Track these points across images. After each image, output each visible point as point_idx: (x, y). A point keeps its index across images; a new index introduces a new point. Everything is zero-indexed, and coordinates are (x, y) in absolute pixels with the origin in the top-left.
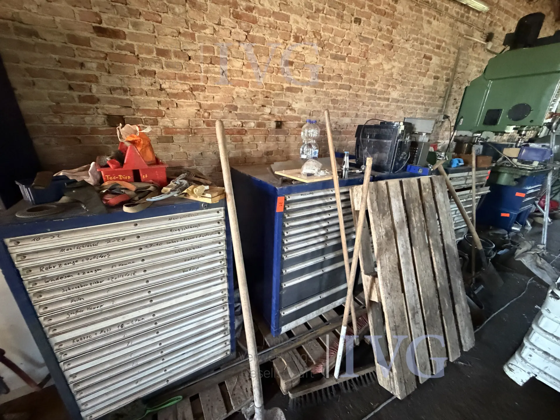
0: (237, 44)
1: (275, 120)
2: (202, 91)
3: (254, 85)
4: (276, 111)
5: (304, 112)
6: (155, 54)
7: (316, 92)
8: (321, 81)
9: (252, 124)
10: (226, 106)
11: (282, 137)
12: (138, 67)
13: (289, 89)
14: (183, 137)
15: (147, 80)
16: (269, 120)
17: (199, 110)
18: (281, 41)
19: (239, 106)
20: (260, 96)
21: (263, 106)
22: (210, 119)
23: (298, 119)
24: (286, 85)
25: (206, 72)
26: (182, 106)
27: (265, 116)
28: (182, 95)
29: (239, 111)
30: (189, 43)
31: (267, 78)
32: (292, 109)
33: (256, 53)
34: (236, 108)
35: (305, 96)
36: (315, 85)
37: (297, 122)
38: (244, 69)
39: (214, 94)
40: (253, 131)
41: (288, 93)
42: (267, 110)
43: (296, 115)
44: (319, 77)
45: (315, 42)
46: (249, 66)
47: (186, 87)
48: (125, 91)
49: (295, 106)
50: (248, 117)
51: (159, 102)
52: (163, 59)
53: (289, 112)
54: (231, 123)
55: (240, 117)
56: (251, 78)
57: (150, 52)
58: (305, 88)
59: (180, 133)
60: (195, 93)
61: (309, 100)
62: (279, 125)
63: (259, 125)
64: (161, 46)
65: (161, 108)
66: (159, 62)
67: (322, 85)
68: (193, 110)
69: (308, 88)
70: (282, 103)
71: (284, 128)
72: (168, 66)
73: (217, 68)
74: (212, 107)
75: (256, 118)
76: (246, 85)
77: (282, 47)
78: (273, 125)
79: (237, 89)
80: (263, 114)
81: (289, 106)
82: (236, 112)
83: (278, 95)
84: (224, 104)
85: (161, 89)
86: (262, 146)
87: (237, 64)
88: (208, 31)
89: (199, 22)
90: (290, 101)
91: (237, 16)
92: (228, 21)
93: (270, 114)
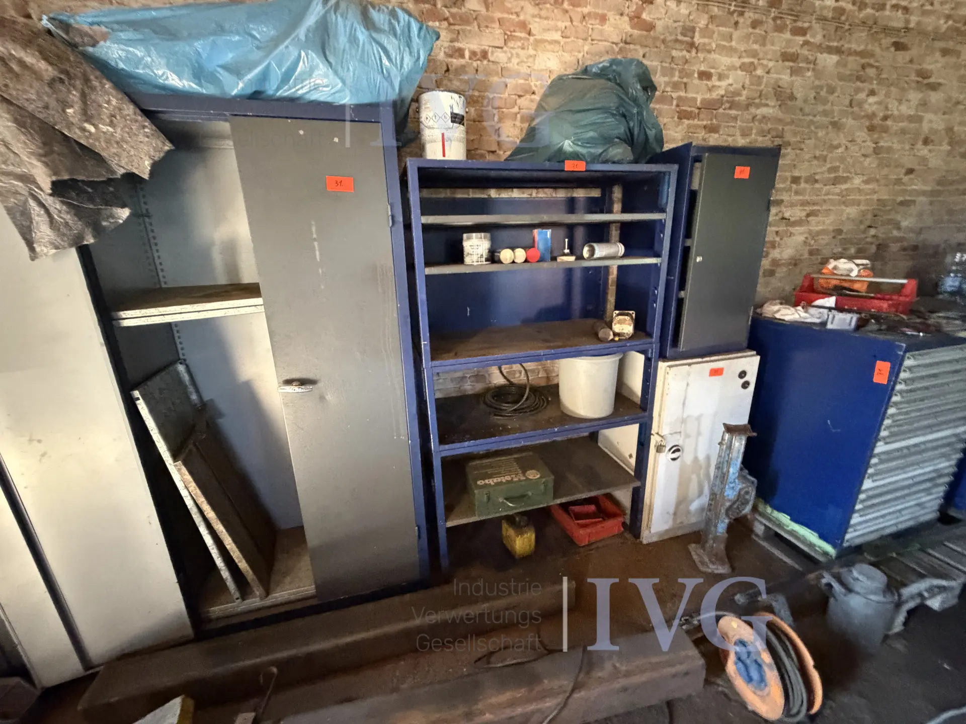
0: (862, 159)
1: (877, 243)
2: (817, 216)
3: (867, 202)
4: (881, 231)
6: (788, 183)
7: (931, 203)
10: (834, 231)
13: (902, 203)
14: (785, 269)
16: (872, 243)
17: (806, 238)
18: (908, 147)
19: (845, 231)
20: (869, 216)
21: (870, 227)
22: (814, 247)
24: (901, 199)
25: (826, 194)
26: (794, 235)
27: (869, 240)
28: (799, 223)
29: (843, 236)
30: (820, 166)
32: (899, 228)
33: (879, 165)
35: (917, 209)
37: (899, 245)
38: (863, 186)
39: (826, 219)
41: (901, 209)
42: (872, 232)
43: (902, 234)
45: (945, 140)
46: (866, 182)
47: (804, 214)
49: (905, 224)
51: (777, 232)
52: (794, 186)
54: (832, 249)
56: (867, 194)
58: (919, 199)
59: (783, 264)
60: (810, 219)
61: (920, 214)
64: (796, 173)
65: (778, 239)
66: (790, 189)
67: (940, 193)
68: (801, 238)
69: (924, 199)
70: (890, 222)
72: (797, 193)
73: (837, 189)
74: (819, 233)
76: (858, 203)
77: (907, 153)
79: (849, 210)
80: (866, 237)
81: (897, 225)
82: (840, 237)
83: (888, 212)
84: (831, 228)
85: (783, 218)
87: (857, 181)
88: (840, 150)
89: (835, 143)
90: (899, 217)
91: (871, 129)
92: (862, 135)
93: (874, 236)
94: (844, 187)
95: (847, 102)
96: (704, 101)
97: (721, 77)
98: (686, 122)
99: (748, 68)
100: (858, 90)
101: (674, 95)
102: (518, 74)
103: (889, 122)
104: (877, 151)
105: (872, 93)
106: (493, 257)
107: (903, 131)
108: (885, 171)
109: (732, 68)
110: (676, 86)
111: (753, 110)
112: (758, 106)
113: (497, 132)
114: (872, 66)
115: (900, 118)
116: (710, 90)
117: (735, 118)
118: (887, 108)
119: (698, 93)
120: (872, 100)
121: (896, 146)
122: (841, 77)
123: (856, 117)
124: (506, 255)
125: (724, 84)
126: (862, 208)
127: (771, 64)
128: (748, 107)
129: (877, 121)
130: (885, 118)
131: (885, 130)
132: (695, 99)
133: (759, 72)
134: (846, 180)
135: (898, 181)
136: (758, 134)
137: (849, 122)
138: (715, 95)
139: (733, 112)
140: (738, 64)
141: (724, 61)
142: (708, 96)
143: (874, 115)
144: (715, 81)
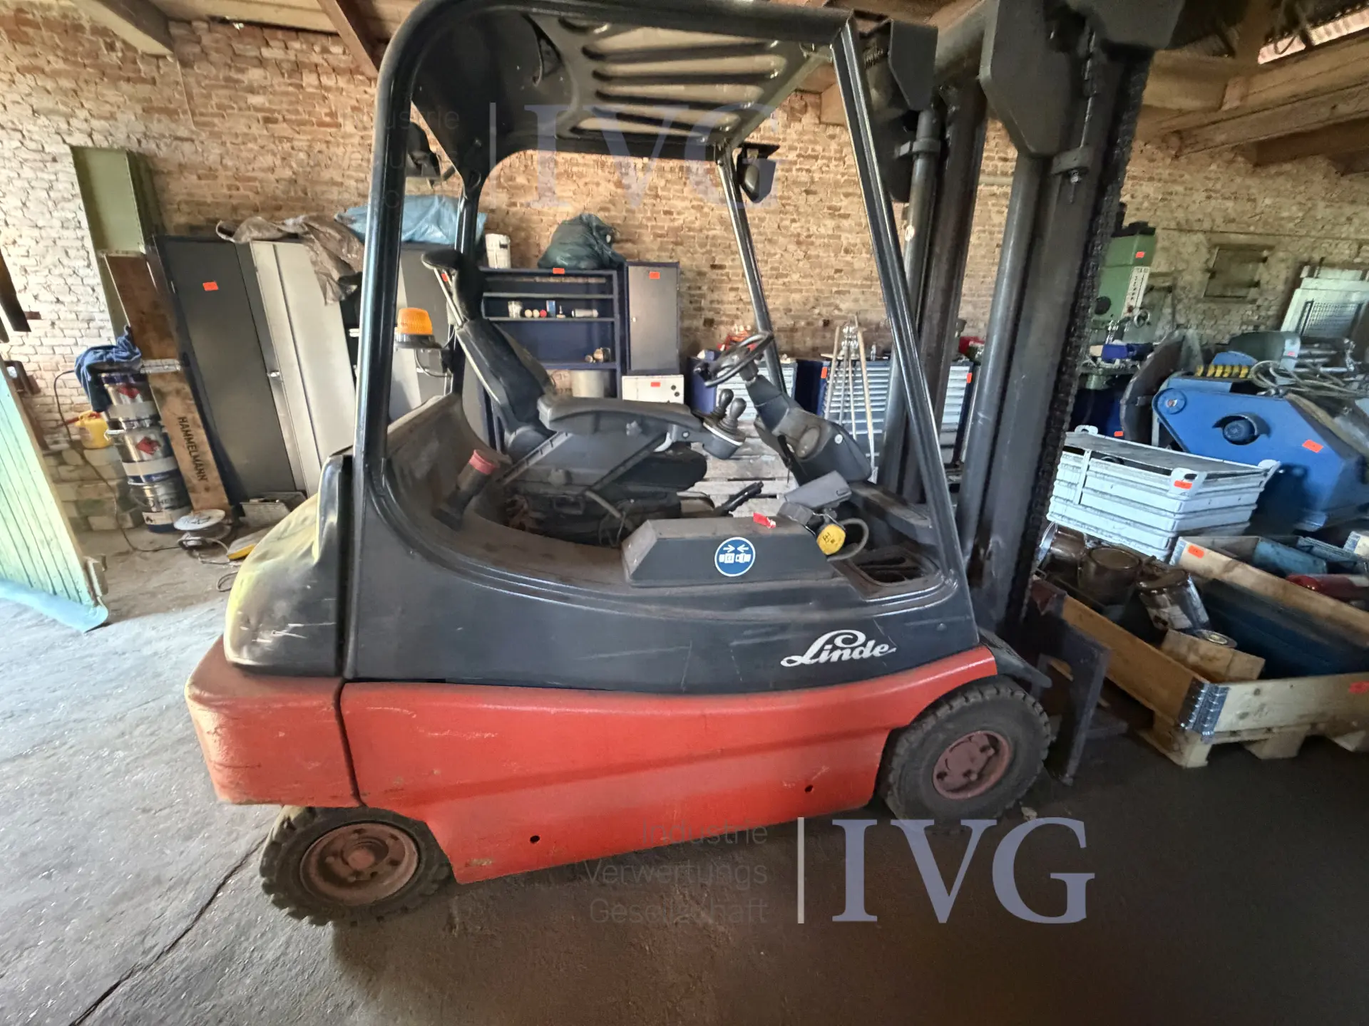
0: (796, 262)
1: (823, 319)
3: (807, 291)
4: (824, 311)
5: (850, 311)
7: (863, 293)
8: (869, 283)
9: (803, 323)
11: (828, 335)
12: (730, 286)
13: (838, 292)
15: (733, 294)
16: (817, 319)
18: (832, 255)
19: (793, 309)
20: (812, 300)
21: (814, 308)
23: (844, 317)
24: (835, 289)
25: (772, 284)
27: (815, 316)
29: (793, 313)
31: (819, 285)
33: (811, 266)
34: (790, 310)
35: (853, 297)
36: (862, 286)
37: (842, 320)
38: (802, 280)
40: (804, 328)
41: (837, 296)
42: (817, 311)
43: (842, 314)
44: (866, 279)
45: (864, 250)
46: (805, 276)
48: (719, 302)
49: (843, 306)
50: (799, 317)
53: (836, 312)
55: (793, 317)
56: (805, 286)
57: (738, 276)
58: (852, 290)
61: (856, 300)
62: (826, 323)
63: (808, 324)
67: (870, 287)
69: (856, 290)
70: (829, 305)
71: (831, 326)
73: (781, 281)
75: (806, 318)
76: (801, 291)
77: (833, 259)
78: (821, 323)
79: (793, 295)
80: (813, 315)
81: (837, 308)
82: (791, 314)
83: (827, 298)
84: (781, 308)
85: (741, 300)
86: (809, 342)
87: (795, 277)
88: (778, 256)
89: (773, 251)
90: (838, 302)
91: (799, 243)
92: (792, 247)
93: (819, 314)
94: (786, 280)
95: (776, 226)
96: (669, 227)
97: (679, 213)
98: (659, 239)
99: (700, 208)
100: (782, 220)
101: (649, 224)
102: (548, 214)
103: (813, 239)
104: (807, 257)
105: (793, 221)
106: (522, 314)
107: (826, 246)
108: (818, 270)
109: (687, 208)
110: (649, 219)
111: (705, 232)
112: (709, 230)
113: (538, 245)
114: (789, 205)
115: (822, 237)
116: (673, 220)
117: (694, 237)
118: (808, 230)
119: (665, 223)
120: (794, 225)
121: (821, 254)
122: (767, 213)
123: (784, 236)
124: (528, 313)
125: (682, 217)
126: (804, 294)
127: (713, 205)
128: (701, 230)
129: (802, 238)
130: (809, 236)
131: (812, 243)
132: (663, 227)
133: (706, 210)
134: (786, 276)
135: (829, 277)
136: (711, 246)
137: (781, 239)
138: (676, 224)
139: (692, 233)
140: (690, 206)
141: (679, 204)
142: (672, 224)
143: (799, 235)
144: (675, 216)
